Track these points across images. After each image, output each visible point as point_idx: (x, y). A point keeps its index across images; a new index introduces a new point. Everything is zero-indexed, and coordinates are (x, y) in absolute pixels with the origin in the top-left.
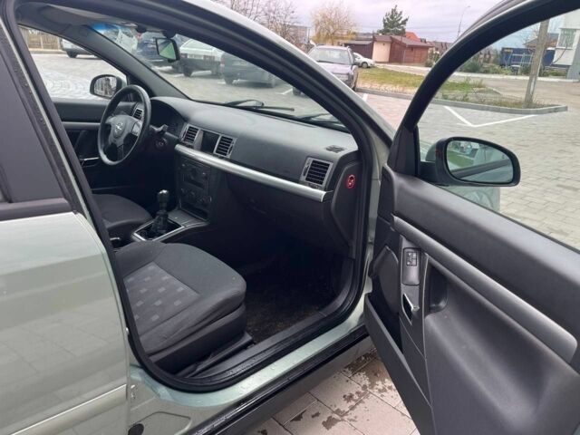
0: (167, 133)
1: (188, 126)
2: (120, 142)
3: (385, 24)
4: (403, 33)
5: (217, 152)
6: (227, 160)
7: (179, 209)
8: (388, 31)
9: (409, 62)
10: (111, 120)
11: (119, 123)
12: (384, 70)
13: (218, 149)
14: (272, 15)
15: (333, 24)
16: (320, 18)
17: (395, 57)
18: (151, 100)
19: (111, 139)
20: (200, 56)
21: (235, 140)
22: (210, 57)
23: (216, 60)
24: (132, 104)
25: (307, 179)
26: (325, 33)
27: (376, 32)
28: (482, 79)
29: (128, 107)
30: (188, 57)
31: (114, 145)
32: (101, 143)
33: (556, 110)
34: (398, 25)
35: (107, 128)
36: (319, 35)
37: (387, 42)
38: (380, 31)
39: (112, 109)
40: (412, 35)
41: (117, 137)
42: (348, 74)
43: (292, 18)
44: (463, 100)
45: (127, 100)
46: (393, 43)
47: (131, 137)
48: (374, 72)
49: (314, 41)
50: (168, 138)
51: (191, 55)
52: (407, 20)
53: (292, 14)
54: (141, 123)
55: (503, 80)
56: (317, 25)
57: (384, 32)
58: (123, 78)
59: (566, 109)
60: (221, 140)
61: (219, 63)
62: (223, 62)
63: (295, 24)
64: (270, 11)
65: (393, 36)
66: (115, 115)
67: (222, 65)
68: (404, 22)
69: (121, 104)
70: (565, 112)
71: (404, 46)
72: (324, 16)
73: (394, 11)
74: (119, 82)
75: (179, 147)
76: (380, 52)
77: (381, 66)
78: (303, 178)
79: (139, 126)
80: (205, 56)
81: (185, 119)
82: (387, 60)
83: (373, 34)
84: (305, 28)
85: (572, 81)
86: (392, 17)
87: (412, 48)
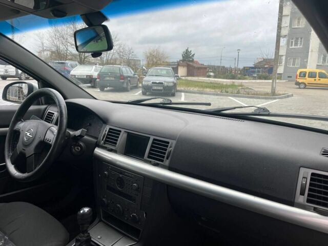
0: (86, 137)
1: (107, 128)
2: (30, 151)
3: (183, 57)
4: (193, 61)
5: (149, 157)
6: (164, 167)
7: (100, 221)
8: (185, 60)
9: (198, 76)
10: (21, 125)
11: (30, 129)
12: (186, 80)
13: (150, 153)
14: (121, 54)
15: (156, 58)
16: (149, 55)
17: (190, 73)
18: (66, 103)
19: (20, 147)
20: (84, 76)
21: (173, 143)
22: (90, 76)
23: (94, 77)
24: (43, 107)
25: (308, 201)
26: (152, 62)
27: (178, 60)
28: (241, 83)
29: (39, 110)
30: (76, 77)
31: (22, 155)
32: (9, 151)
33: (288, 96)
34: (190, 57)
35: (16, 134)
36: (148, 64)
37: (185, 66)
38: (181, 61)
39: (22, 114)
40: (197, 62)
41: (26, 145)
42: (173, 82)
43: (133, 55)
44: (237, 93)
45: (38, 104)
46: (188, 67)
47: (43, 145)
48: (181, 81)
49: (145, 67)
50: (86, 142)
51: (78, 76)
52: (194, 54)
53: (133, 54)
54: (55, 129)
55: (249, 83)
56: (147, 58)
57: (183, 61)
58: (35, 83)
59: (292, 95)
60: (153, 143)
61: (96, 79)
62: (98, 78)
63: (135, 59)
64: (120, 52)
65: (188, 63)
66: (25, 120)
67: (98, 80)
68: (193, 55)
69: (32, 108)
70: (293, 97)
71: (194, 67)
72: (151, 54)
73: (187, 50)
74: (31, 88)
75: (98, 151)
76: (182, 71)
77: (183, 78)
78: (302, 199)
79: (53, 132)
80: (87, 76)
81: (104, 121)
82: (186, 75)
83: (178, 62)
84: (140, 61)
85: (285, 81)
86: (186, 53)
87: (199, 68)
